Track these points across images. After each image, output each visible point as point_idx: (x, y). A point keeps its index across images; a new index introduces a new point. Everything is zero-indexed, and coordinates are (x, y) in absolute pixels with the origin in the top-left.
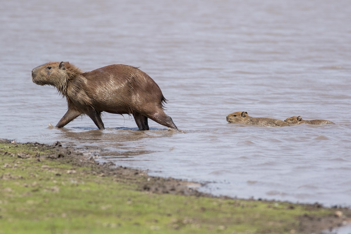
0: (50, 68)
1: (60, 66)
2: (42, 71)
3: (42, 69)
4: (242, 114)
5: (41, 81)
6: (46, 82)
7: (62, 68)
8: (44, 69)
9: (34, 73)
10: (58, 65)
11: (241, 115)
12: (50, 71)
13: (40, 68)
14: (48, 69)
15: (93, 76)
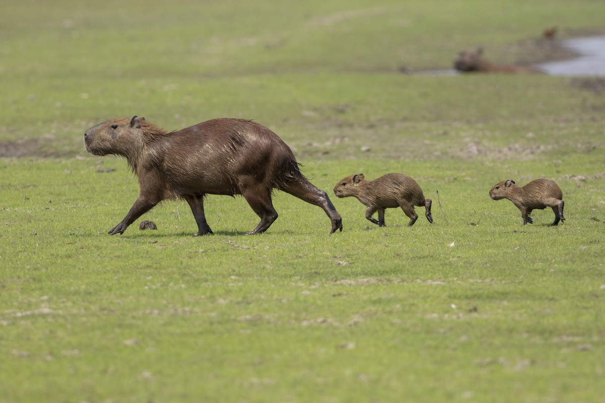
0: (115, 127)
1: (132, 123)
2: (102, 133)
3: (102, 129)
4: (354, 179)
5: (102, 149)
6: (110, 149)
7: (136, 125)
8: (106, 129)
9: (90, 137)
10: (129, 122)
11: (352, 181)
12: (115, 131)
13: (99, 128)
14: (112, 129)
15: (183, 138)
